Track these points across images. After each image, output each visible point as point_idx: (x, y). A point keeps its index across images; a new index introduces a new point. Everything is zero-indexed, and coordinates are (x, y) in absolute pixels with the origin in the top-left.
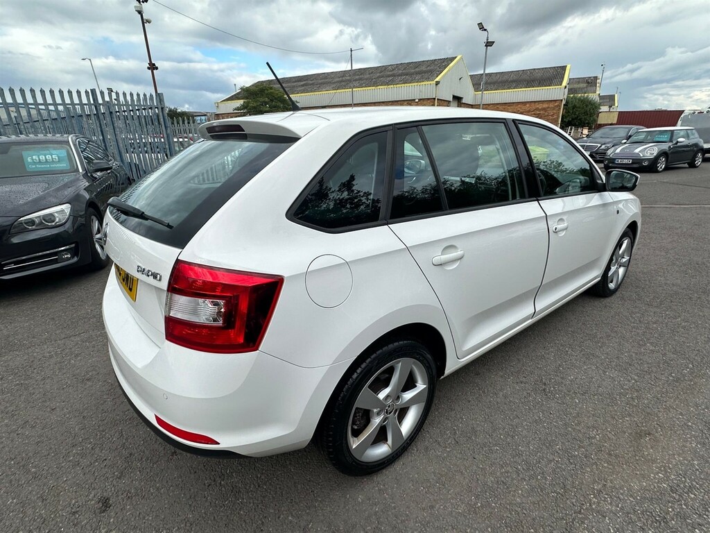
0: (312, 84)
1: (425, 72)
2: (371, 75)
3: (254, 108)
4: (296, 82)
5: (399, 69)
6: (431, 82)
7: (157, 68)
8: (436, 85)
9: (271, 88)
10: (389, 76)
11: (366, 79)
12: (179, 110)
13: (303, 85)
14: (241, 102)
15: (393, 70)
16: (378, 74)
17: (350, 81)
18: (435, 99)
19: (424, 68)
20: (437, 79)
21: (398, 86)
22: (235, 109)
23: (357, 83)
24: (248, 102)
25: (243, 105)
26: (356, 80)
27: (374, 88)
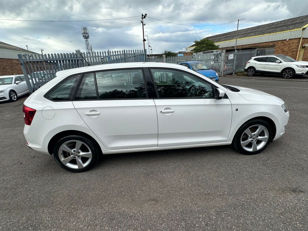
0: (230, 36)
1: (297, 23)
2: (263, 29)
3: (198, 49)
4: (222, 36)
5: (282, 24)
6: (299, 29)
8: (303, 30)
9: (208, 41)
10: (273, 28)
11: (259, 31)
13: (225, 38)
14: (194, 47)
15: (277, 24)
16: (267, 28)
17: (250, 33)
18: (300, 38)
19: (298, 21)
20: (304, 27)
21: (276, 33)
22: (191, 51)
23: (253, 34)
24: (197, 47)
25: (194, 49)
26: (253, 32)
27: (262, 35)
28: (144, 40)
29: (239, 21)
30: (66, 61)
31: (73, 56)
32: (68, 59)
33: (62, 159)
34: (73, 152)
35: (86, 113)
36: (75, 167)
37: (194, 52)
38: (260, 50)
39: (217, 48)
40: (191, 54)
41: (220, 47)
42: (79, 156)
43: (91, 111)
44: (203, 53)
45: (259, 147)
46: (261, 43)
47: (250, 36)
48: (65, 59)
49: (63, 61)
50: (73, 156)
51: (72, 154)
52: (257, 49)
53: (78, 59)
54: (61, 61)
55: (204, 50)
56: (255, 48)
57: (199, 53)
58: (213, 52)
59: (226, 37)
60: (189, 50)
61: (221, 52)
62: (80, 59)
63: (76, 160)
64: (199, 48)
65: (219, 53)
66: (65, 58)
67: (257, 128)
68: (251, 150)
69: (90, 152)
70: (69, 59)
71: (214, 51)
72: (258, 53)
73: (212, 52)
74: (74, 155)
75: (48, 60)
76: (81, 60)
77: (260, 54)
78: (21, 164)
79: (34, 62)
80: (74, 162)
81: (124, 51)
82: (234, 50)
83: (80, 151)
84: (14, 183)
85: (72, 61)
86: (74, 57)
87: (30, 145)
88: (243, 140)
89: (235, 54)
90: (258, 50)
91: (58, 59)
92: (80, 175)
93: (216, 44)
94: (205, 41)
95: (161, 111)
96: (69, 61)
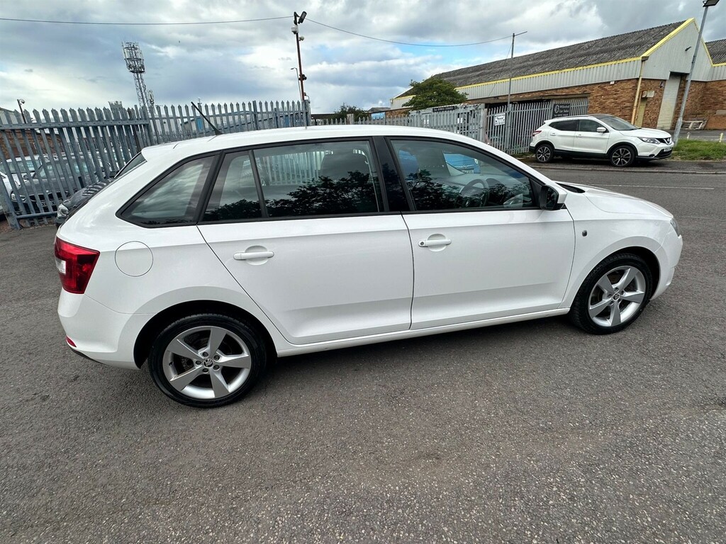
0: (489, 73)
1: (631, 46)
2: (560, 57)
3: (421, 102)
4: (472, 72)
5: (597, 46)
6: (635, 59)
7: (306, 78)
8: (642, 61)
9: (441, 82)
10: (581, 56)
11: (552, 62)
12: (357, 109)
13: (478, 76)
14: (411, 97)
15: (589, 47)
16: (568, 55)
17: (532, 66)
18: (638, 79)
19: (631, 42)
20: (645, 55)
21: (589, 67)
22: (403, 106)
23: (539, 68)
24: (416, 98)
25: (411, 101)
26: (539, 65)
27: (558, 71)
28: (302, 78)
29: (514, 36)
30: (102, 127)
31: (123, 115)
32: (107, 123)
33: (173, 377)
34: (203, 358)
35: (238, 255)
36: (208, 394)
37: (413, 109)
38: (560, 105)
39: (461, 99)
40: (404, 113)
41: (468, 97)
42: (216, 367)
43: (249, 249)
44: (434, 111)
45: (626, 314)
46: (557, 89)
47: (534, 73)
48: (101, 123)
49: (95, 128)
50: (200, 366)
51: (198, 363)
52: (554, 102)
53: (136, 123)
54: (91, 128)
55: (433, 104)
56: (548, 100)
57: (423, 110)
58: (457, 108)
59: (481, 75)
60: (398, 105)
61: (474, 109)
62: (141, 122)
63: (209, 376)
64: (422, 100)
65: (471, 111)
66: (99, 120)
67: (622, 273)
68: (607, 323)
69: (246, 354)
70: (112, 124)
71: (458, 105)
72: (555, 110)
73: (454, 109)
74: (205, 364)
75: (54, 125)
76: (144, 125)
77: (559, 113)
78: (44, 399)
79: (13, 130)
80: (203, 381)
81: (254, 102)
82: (506, 104)
83: (218, 353)
84: (42, 453)
85: (120, 127)
86: (125, 119)
87: (80, 347)
88: (593, 303)
89: (508, 112)
90: (555, 105)
91: (80, 124)
92: (222, 413)
93: (460, 90)
94: (436, 84)
95: (422, 243)
96: (111, 128)
